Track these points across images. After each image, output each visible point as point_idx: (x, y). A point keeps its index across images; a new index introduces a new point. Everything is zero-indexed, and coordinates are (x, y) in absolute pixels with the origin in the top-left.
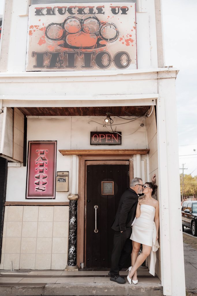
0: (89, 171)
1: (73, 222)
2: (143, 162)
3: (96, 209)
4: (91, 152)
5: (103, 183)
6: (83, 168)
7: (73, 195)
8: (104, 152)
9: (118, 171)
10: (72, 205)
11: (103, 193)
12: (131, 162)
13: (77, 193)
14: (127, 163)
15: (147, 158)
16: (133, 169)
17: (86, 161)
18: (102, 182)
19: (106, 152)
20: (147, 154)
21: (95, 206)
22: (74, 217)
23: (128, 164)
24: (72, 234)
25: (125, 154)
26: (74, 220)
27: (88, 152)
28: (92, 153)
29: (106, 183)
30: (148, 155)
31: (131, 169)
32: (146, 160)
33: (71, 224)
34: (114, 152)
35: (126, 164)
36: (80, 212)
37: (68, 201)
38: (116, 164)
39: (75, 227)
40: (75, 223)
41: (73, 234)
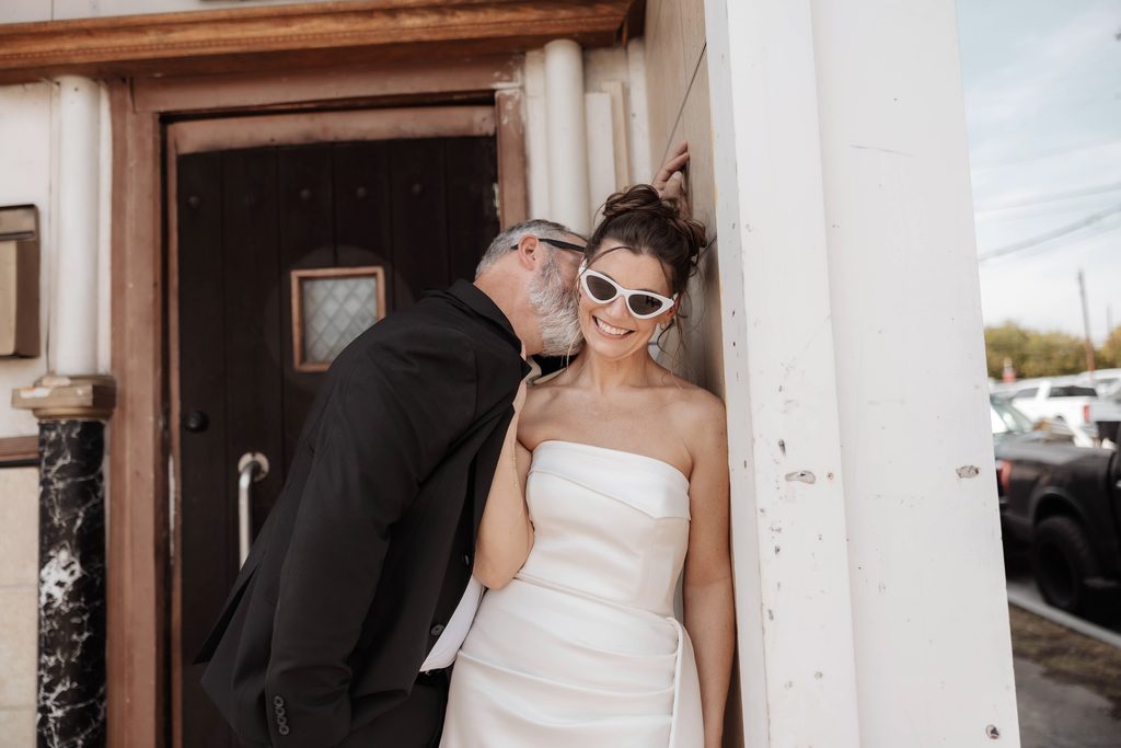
0: (193, 200)
1: (58, 594)
2: (601, 104)
3: (245, 481)
4: (177, 36)
5: (302, 280)
6: (143, 177)
7: (56, 382)
8: (282, 31)
9: (417, 188)
10: (51, 461)
11: (304, 359)
12: (509, 106)
13: (104, 365)
14: (477, 120)
15: (632, 75)
16: (524, 162)
17: (167, 119)
18: (295, 275)
19: (296, 28)
20: (633, 46)
21: (246, 459)
22: (64, 556)
23: (491, 132)
24: (49, 688)
25: (451, 36)
26: (65, 576)
27: (150, 38)
28: (189, 44)
29: (329, 284)
30: (635, 52)
31: (507, 163)
32: (626, 92)
33: (47, 607)
34: (360, 25)
35: (477, 132)
36: (122, 509)
37: (30, 427)
38: (394, 135)
39: (79, 629)
40: (72, 596)
41: (60, 689)
